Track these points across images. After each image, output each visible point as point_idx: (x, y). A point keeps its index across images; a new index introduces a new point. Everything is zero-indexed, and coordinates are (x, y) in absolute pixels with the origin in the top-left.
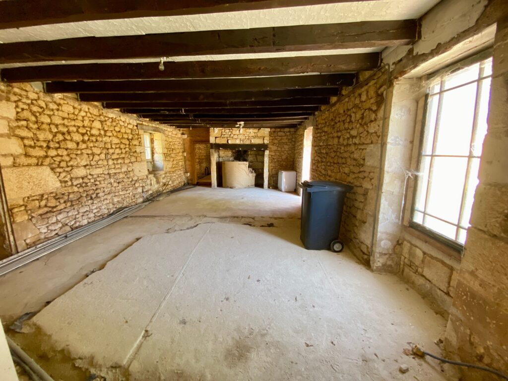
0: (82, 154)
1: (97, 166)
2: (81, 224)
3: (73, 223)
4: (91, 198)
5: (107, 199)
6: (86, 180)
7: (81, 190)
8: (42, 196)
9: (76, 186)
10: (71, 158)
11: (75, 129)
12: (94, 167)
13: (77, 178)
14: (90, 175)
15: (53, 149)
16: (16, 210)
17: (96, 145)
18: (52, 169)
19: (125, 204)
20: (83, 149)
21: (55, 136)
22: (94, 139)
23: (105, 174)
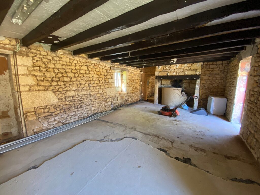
0: (73, 84)
1: (83, 90)
2: (69, 122)
3: (64, 121)
4: (77, 108)
5: (87, 108)
6: (74, 98)
7: (71, 103)
8: (46, 106)
9: (68, 101)
10: (66, 86)
11: (70, 71)
12: (80, 91)
13: (69, 97)
14: (78, 95)
15: (55, 81)
16: (29, 114)
17: (83, 79)
18: (54, 92)
19: (99, 111)
20: (74, 81)
21: (57, 74)
22: (82, 75)
23: (87, 95)
